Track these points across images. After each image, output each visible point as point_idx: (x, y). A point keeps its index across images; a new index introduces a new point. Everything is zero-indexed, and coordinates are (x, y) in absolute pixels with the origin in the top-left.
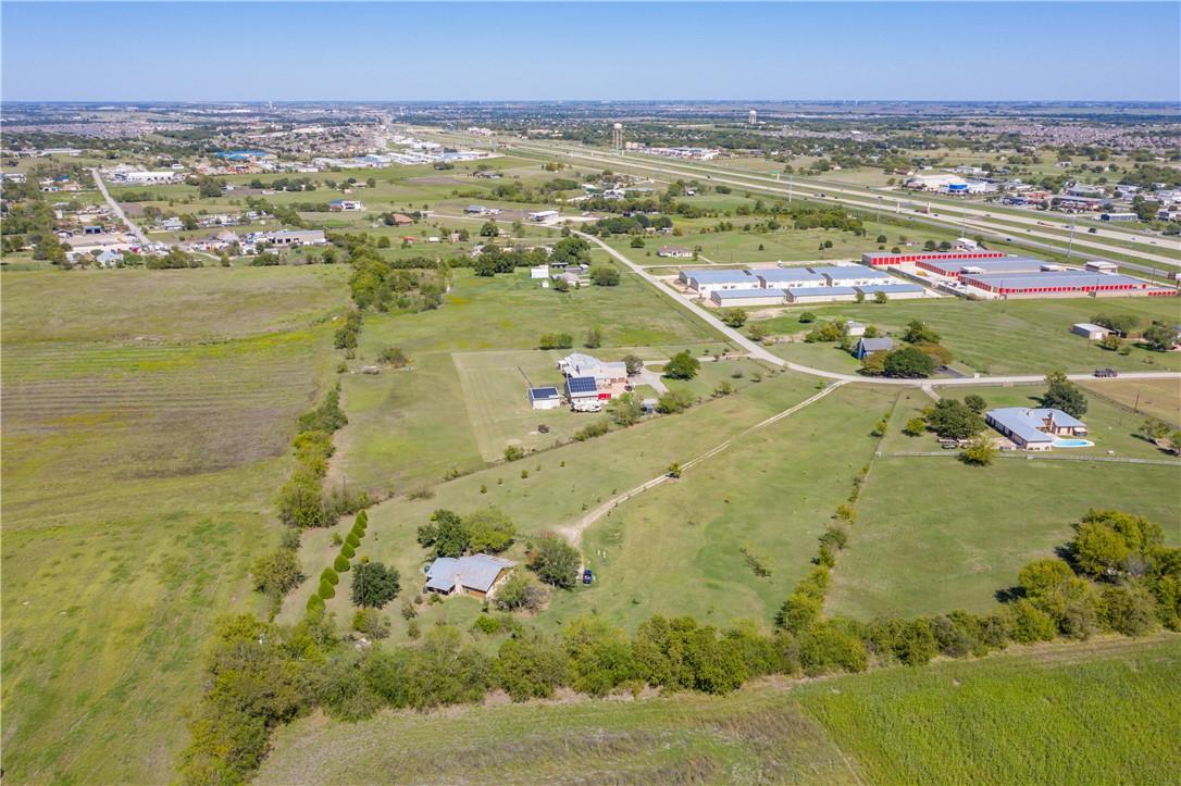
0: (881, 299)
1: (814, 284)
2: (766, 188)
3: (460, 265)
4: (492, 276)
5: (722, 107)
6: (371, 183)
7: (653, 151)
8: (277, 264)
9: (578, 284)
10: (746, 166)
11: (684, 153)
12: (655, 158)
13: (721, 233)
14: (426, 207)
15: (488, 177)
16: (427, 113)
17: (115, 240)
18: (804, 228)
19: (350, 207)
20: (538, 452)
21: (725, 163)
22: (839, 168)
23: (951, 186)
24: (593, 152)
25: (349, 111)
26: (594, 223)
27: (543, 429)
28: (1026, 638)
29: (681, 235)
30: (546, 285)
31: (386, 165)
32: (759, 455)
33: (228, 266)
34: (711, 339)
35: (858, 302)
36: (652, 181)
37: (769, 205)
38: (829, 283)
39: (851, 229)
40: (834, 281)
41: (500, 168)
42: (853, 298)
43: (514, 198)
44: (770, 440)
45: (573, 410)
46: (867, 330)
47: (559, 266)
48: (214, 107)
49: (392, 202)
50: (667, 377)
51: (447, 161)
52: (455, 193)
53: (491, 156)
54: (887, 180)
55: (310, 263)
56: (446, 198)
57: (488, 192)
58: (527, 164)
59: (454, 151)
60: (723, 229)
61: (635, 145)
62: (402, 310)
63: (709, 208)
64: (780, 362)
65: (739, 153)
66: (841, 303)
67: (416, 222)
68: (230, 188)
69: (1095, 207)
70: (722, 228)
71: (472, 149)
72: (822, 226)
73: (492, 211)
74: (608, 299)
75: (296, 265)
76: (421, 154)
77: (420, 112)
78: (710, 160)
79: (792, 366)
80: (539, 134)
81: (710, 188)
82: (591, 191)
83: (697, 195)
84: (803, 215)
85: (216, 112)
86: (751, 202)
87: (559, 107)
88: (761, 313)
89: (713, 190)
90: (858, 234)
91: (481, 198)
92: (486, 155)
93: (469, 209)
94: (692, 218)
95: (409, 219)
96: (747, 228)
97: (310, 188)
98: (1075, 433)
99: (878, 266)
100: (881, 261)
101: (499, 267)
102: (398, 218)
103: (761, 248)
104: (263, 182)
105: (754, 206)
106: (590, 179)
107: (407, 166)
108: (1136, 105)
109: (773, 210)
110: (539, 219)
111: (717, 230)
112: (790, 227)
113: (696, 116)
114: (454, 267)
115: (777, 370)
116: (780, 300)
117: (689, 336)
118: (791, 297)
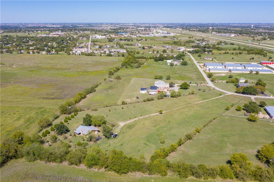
0: (257, 73)
1: (240, 68)
2: (244, 44)
3: (152, 59)
4: (158, 61)
5: (248, 25)
6: (146, 40)
7: (219, 34)
8: (112, 56)
9: (176, 64)
10: (242, 38)
11: (226, 35)
12: (219, 36)
14: (154, 46)
15: (174, 39)
16: (171, 25)
17: (84, 50)
18: (249, 54)
19: (138, 45)
20: (131, 103)
21: (237, 37)
22: (269, 39)
24: (203, 34)
25: (154, 25)
26: (192, 51)
27: (138, 98)
28: (223, 177)
29: (213, 54)
30: (169, 64)
31: (152, 36)
32: (189, 111)
33: (101, 56)
34: (201, 80)
35: (250, 74)
36: (214, 41)
37: (242, 48)
38: (245, 68)
39: (263, 55)
40: (246, 68)
41: (178, 37)
42: (249, 72)
43: (177, 44)
44: (195, 107)
45: (149, 94)
46: (246, 81)
47: (175, 60)
48: (126, 24)
49: (147, 44)
50: (181, 88)
51: (167, 36)
52: (163, 43)
53: (178, 35)
55: (119, 56)
56: (161, 44)
57: (171, 42)
58: (185, 37)
59: (169, 33)
61: (215, 33)
62: (131, 68)
63: (225, 48)
64: (215, 87)
65: (242, 35)
66: (245, 73)
67: (150, 49)
68: (115, 40)
70: (226, 53)
71: (174, 33)
72: (255, 54)
73: (169, 47)
74: (181, 68)
75: (115, 57)
76: (162, 34)
77: (170, 25)
78: (233, 37)
80: (193, 30)
81: (229, 43)
82: (197, 43)
83: (225, 45)
84: (251, 51)
85: (126, 25)
86: (237, 47)
87: (204, 24)
88: (219, 75)
89: (230, 44)
90: (264, 56)
91: (169, 44)
92: (177, 34)
93: (164, 46)
94: (220, 50)
95: (148, 48)
96: (233, 53)
97: (132, 41)
99: (264, 65)
100: (265, 63)
101: (160, 59)
102: (145, 47)
103: (233, 58)
104: (122, 39)
105: (238, 48)
106: (198, 41)
107: (157, 37)
109: (243, 49)
110: (179, 49)
111: (224, 54)
112: (245, 54)
113: (239, 27)
114: (150, 59)
115: (212, 89)
116: (227, 72)
117: (195, 79)
118: (230, 71)
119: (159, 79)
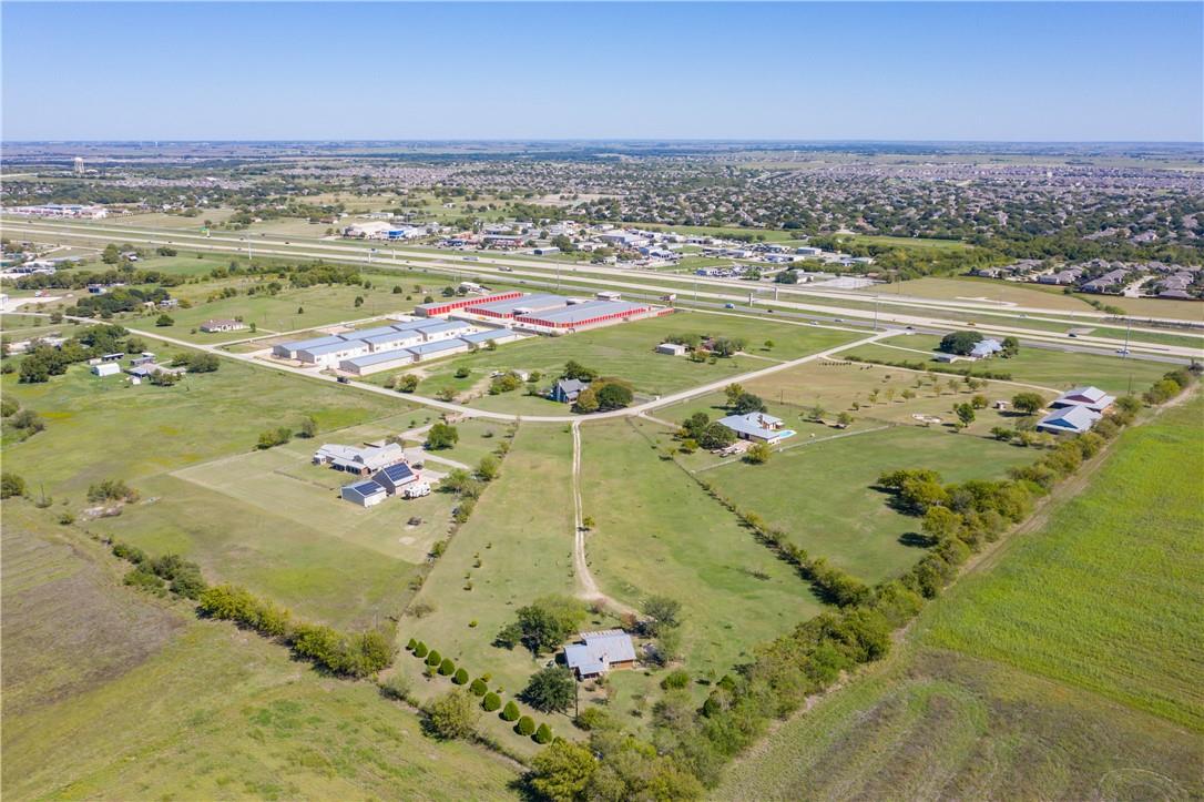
0: (492, 345)
1: (413, 340)
4: (45, 380)
11: (62, 211)
12: (33, 219)
13: (226, 299)
20: (447, 543)
23: (390, 233)
26: (72, 304)
27: (412, 522)
29: (191, 307)
37: (244, 266)
38: (424, 338)
39: (355, 283)
40: (428, 336)
45: (408, 498)
46: (532, 375)
54: (326, 230)
60: (228, 296)
63: (176, 273)
64: (514, 418)
65: (130, 209)
69: (522, 243)
70: (227, 294)
79: (524, 418)
81: (149, 251)
83: (141, 259)
84: (288, 273)
86: (226, 265)
89: (154, 253)
90: (366, 287)
98: (777, 427)
99: (436, 316)
101: (53, 369)
103: (301, 311)
108: (421, 145)
109: (249, 270)
111: (222, 298)
112: (291, 286)
115: (508, 423)
116: (409, 360)
117: (380, 408)
118: (417, 357)
119: (277, 444)
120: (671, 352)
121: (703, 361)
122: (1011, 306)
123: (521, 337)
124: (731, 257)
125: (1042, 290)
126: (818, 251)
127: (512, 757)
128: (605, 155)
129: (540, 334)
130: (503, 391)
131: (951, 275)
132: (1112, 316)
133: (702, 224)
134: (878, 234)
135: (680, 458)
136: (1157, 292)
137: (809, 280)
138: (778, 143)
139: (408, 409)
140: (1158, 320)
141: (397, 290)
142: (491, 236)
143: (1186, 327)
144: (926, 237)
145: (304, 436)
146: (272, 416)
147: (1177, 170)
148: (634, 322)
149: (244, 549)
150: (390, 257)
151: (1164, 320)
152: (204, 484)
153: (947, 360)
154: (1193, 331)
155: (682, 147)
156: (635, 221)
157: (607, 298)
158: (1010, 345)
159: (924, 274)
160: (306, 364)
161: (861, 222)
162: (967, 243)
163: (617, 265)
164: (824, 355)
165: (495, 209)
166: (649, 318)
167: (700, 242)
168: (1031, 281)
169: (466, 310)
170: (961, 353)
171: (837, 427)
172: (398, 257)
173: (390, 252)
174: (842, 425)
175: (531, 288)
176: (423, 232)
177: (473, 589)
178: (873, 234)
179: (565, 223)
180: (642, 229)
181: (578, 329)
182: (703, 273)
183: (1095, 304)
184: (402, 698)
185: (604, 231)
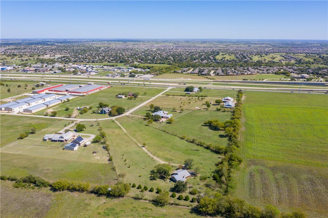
0: (68, 100)
23: (1, 69)
69: (48, 70)
79: (98, 120)
98: (167, 114)
100: (40, 92)
116: (45, 107)
117: (49, 122)
118: (47, 106)
119: (26, 137)
120: (122, 98)
121: (132, 99)
122: (190, 79)
123: (74, 97)
124: (112, 71)
125: (193, 75)
126: (134, 68)
127: (184, 206)
128: (50, 43)
129: (79, 96)
130: (84, 113)
131: (170, 73)
132: (214, 80)
133: (97, 62)
134: (145, 63)
135: (150, 125)
136: (218, 74)
137: (138, 76)
138: (98, 39)
139: (58, 121)
140: (224, 80)
141: (19, 86)
142: (37, 68)
143: (230, 82)
144: (157, 63)
145: (32, 133)
146: (14, 129)
147: (198, 45)
148: (103, 90)
149: (48, 169)
150: (7, 76)
151: (226, 80)
152: (11, 153)
153: (190, 94)
154: (232, 83)
155: (71, 41)
156: (77, 62)
157: (91, 84)
158: (200, 88)
159: (164, 73)
160: (10, 111)
161: (139, 60)
162: (167, 64)
163: (82, 75)
164: (160, 95)
165: (30, 60)
166: (106, 89)
167: (100, 67)
168: (189, 73)
169: (49, 91)
170: (191, 91)
171: (180, 112)
172: (9, 76)
173: (6, 75)
174: (181, 112)
175: (65, 83)
176: (12, 68)
177: (130, 167)
178: (144, 63)
179: (57, 63)
180: (81, 64)
181: (90, 93)
182: (109, 76)
183: (207, 78)
184: (141, 199)
185: (70, 65)
